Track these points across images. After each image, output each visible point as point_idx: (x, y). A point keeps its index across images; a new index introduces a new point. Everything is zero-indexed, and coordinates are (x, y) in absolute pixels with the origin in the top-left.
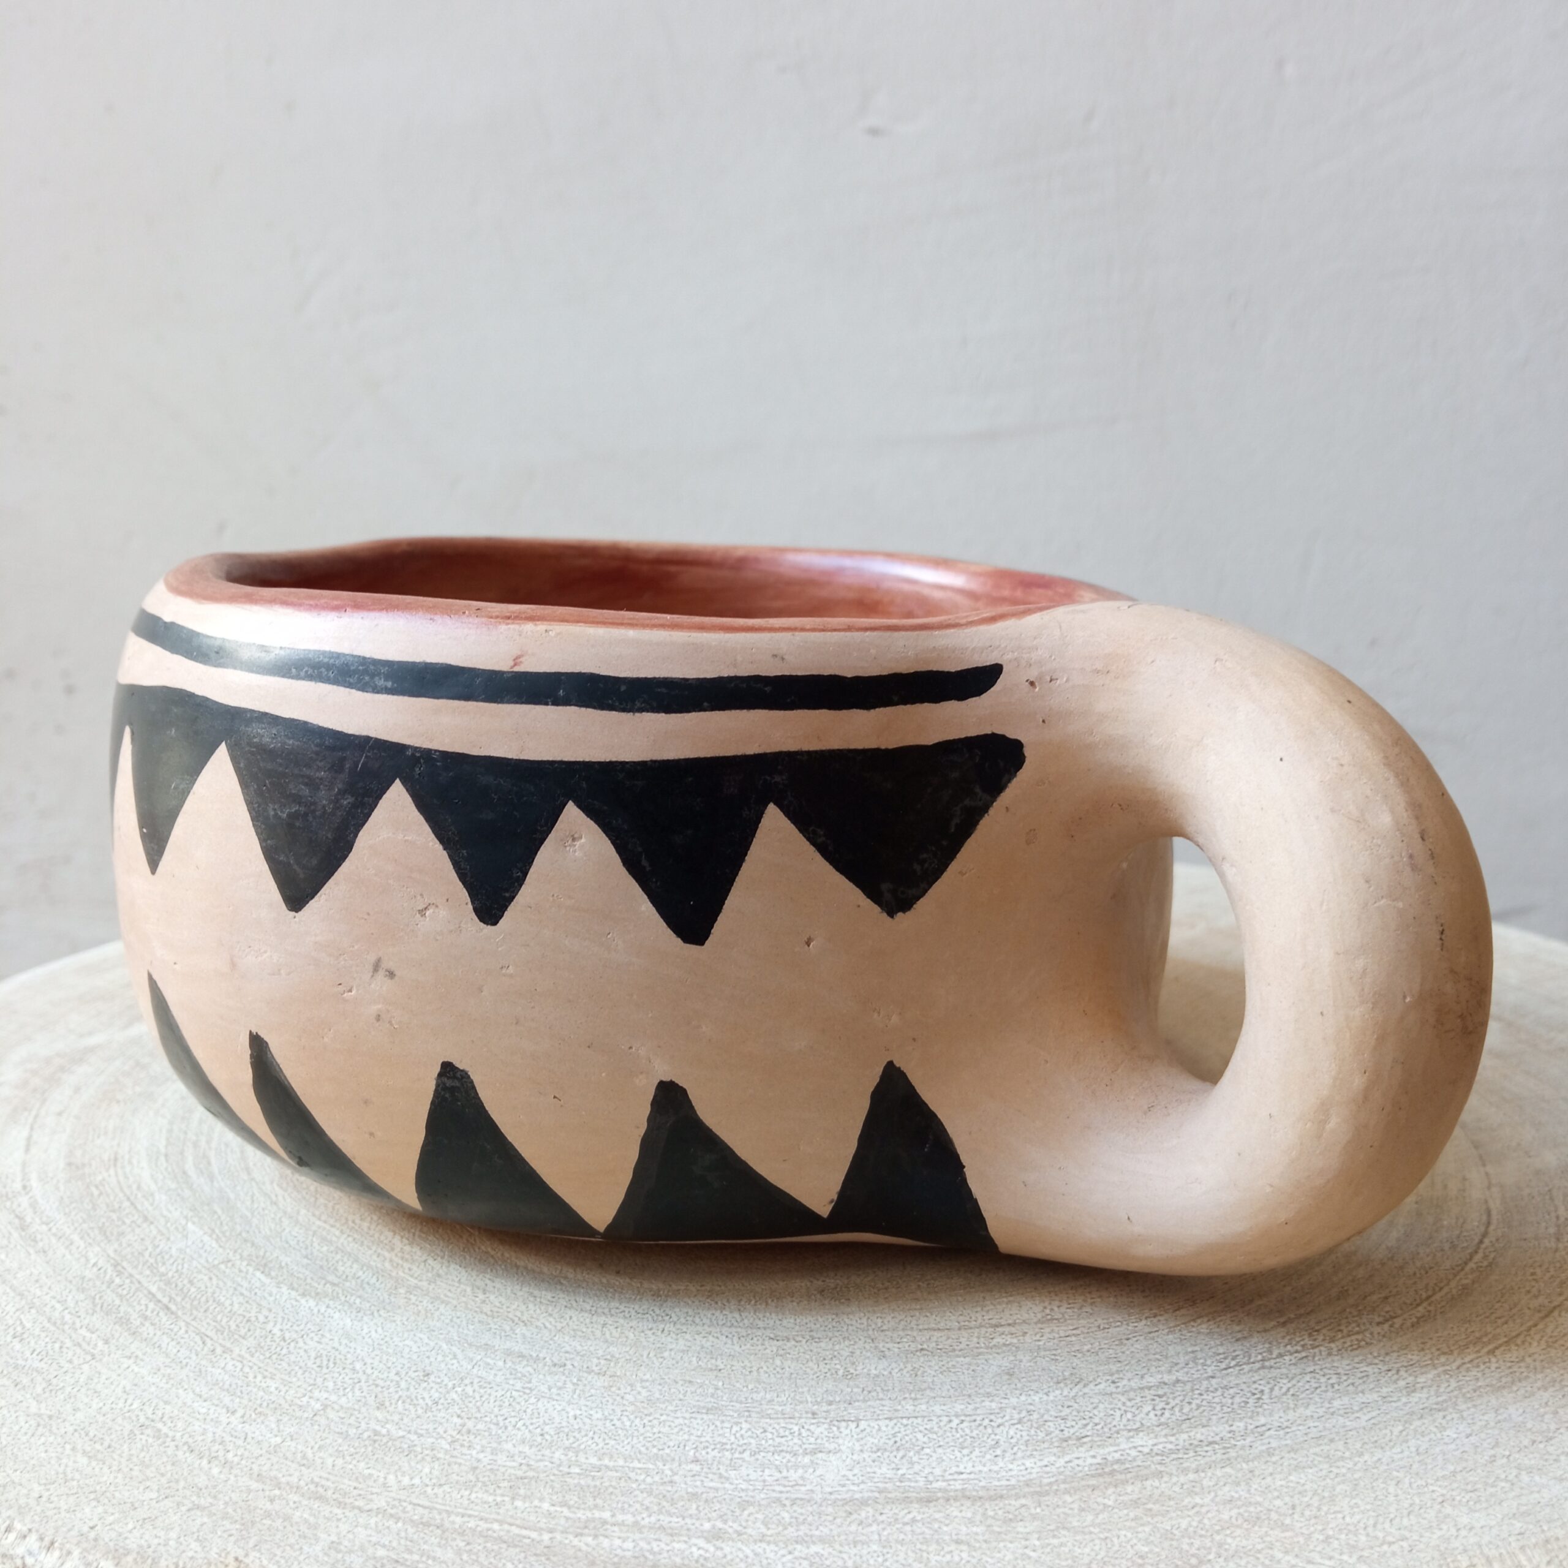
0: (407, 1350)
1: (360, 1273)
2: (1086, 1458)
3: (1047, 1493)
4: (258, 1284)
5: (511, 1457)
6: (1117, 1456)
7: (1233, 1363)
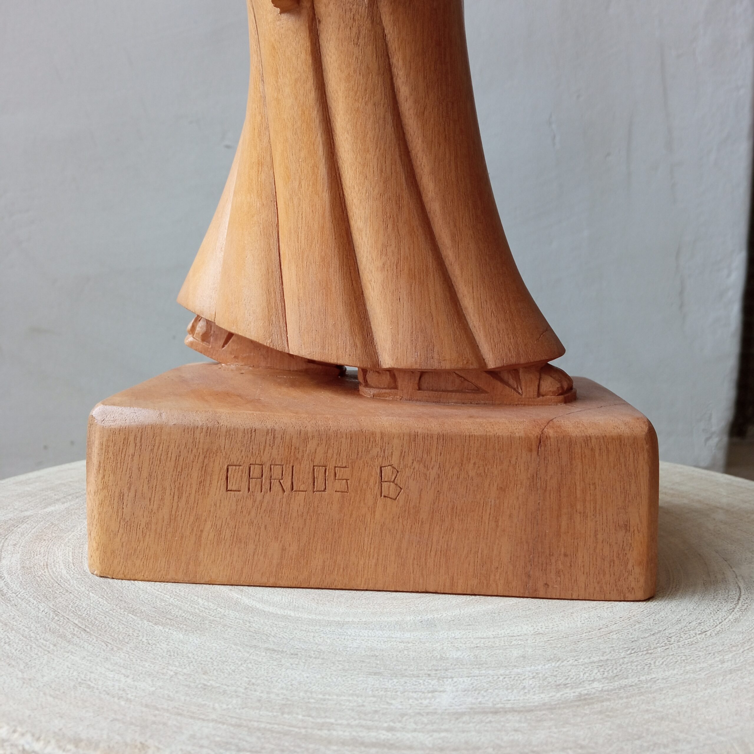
0: (214, 648)
1: (184, 614)
4: (131, 619)
5: (278, 695)
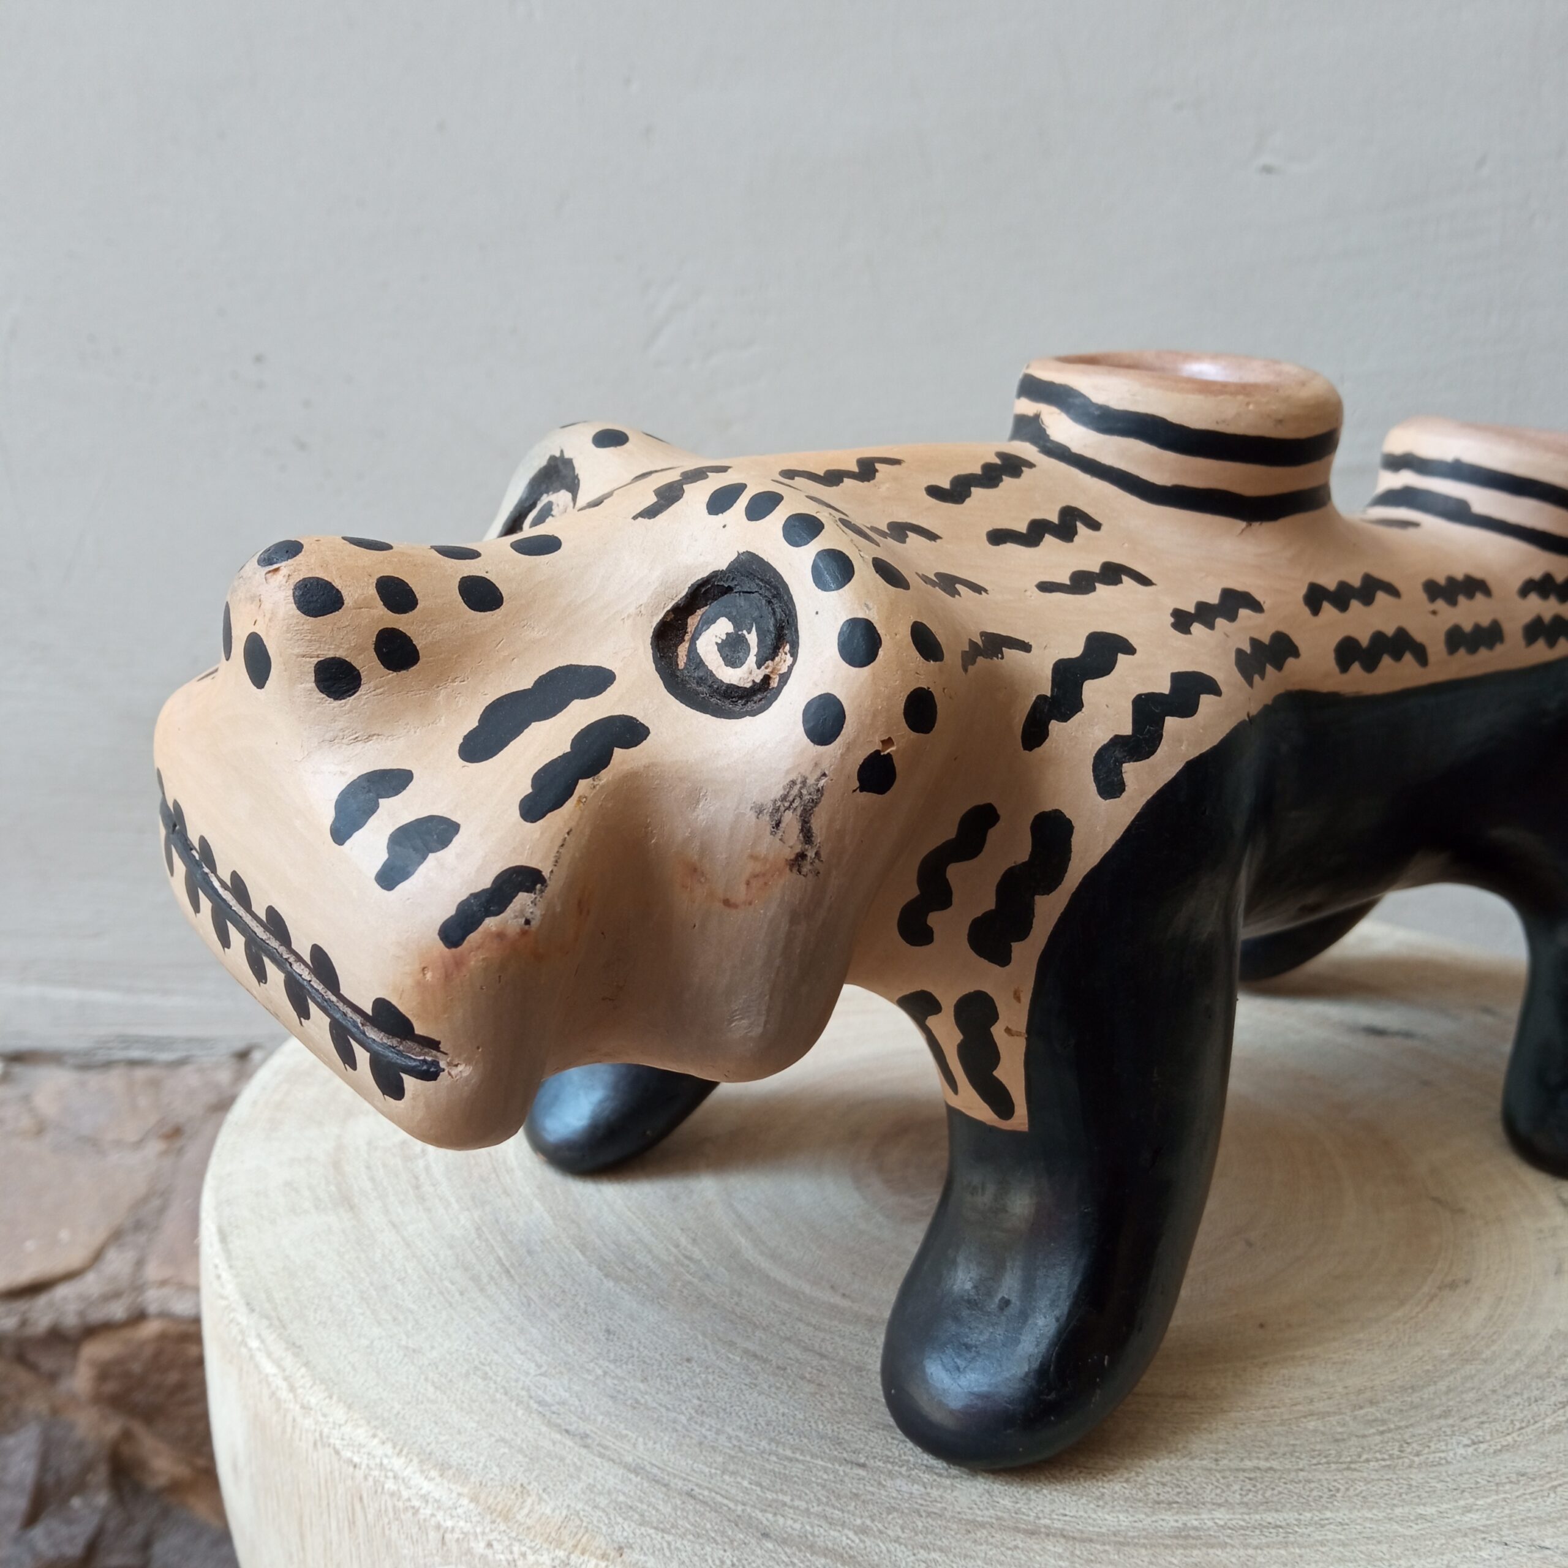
2: (1170, 1521)
3: (1128, 1544)
6: (1196, 1523)
7: (1324, 1460)
